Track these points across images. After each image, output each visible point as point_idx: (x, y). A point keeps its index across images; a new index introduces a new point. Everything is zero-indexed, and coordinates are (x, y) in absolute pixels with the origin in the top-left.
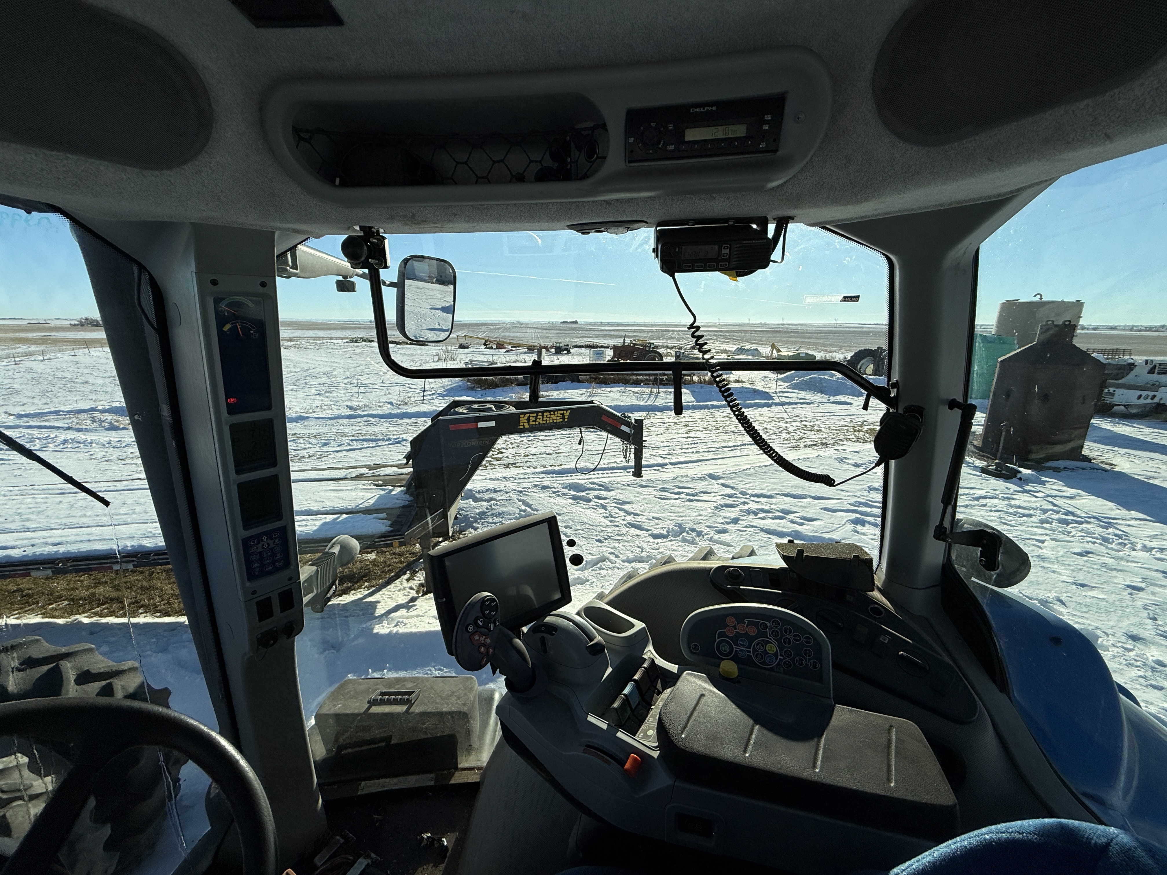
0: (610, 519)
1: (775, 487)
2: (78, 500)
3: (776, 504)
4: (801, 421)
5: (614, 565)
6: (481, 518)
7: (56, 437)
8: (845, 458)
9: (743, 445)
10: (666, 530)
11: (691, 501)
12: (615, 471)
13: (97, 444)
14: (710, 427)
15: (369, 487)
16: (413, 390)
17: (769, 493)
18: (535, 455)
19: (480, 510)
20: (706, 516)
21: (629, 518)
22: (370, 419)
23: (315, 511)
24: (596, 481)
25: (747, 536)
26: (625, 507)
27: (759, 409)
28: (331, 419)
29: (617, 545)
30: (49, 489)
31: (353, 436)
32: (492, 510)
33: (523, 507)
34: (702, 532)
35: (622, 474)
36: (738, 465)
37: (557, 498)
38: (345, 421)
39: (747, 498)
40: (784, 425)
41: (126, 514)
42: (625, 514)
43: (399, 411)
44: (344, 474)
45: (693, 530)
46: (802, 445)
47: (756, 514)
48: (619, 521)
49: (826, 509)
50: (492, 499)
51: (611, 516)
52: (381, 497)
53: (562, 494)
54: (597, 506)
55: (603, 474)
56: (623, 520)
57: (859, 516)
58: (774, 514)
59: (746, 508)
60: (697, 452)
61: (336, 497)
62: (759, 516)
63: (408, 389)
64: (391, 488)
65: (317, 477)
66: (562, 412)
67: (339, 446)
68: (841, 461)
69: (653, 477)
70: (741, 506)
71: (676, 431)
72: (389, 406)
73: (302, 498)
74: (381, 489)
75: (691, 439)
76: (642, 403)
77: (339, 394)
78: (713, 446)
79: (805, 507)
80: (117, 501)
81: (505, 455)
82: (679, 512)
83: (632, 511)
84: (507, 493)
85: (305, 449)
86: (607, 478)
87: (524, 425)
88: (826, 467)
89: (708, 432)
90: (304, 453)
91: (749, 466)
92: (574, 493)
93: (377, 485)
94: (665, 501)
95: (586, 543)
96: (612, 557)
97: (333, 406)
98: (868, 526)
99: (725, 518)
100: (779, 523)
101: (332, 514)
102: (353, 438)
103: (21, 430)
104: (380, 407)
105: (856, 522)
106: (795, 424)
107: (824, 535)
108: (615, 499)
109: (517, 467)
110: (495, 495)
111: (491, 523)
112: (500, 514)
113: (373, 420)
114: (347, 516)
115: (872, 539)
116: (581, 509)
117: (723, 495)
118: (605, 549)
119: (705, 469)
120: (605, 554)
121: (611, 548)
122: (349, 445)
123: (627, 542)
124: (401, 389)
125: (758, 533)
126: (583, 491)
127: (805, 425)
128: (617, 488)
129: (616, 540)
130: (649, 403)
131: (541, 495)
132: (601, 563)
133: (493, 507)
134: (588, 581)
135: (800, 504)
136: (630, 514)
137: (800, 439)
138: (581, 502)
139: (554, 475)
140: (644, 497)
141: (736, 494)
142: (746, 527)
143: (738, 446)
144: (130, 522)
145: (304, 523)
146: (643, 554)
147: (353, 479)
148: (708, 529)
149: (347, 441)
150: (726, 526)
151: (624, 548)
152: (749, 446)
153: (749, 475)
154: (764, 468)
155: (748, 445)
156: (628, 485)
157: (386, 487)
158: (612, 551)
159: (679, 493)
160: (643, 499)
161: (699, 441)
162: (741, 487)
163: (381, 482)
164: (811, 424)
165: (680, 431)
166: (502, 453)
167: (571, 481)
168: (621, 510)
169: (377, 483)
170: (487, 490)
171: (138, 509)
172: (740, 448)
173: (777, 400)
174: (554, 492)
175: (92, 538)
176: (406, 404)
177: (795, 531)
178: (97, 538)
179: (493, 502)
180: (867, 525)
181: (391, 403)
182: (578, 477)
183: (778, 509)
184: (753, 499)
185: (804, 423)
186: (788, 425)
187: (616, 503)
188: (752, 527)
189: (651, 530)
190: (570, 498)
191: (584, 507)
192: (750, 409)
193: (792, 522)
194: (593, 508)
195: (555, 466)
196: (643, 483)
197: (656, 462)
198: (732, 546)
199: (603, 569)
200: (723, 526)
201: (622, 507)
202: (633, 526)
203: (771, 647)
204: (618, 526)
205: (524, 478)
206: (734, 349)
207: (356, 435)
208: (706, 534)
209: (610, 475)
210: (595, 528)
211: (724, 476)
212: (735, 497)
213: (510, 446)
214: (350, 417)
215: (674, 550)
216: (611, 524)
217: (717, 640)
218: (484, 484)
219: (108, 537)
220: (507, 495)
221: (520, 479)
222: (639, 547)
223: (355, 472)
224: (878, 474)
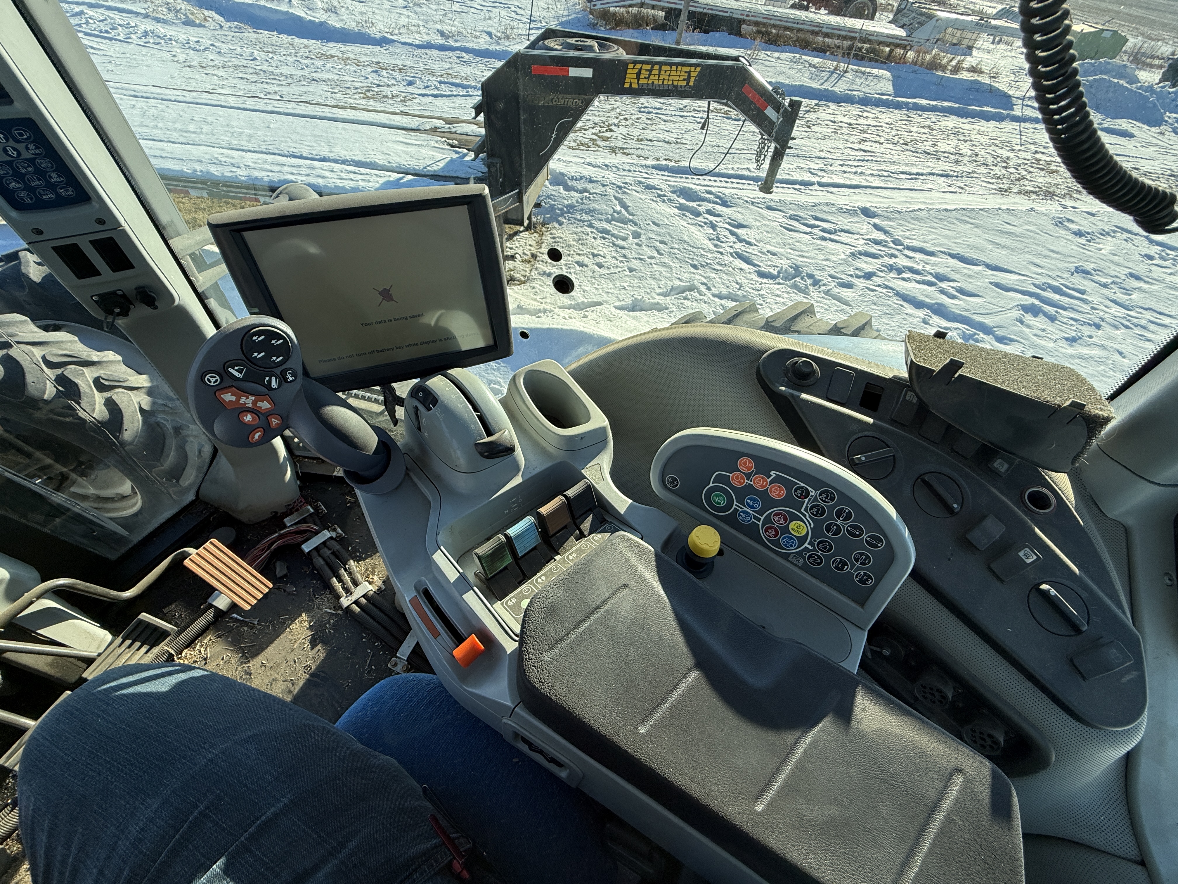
0: (716, 242)
1: (946, 241)
2: (149, 107)
3: (933, 265)
4: (1036, 152)
5: (701, 297)
6: (569, 212)
7: (136, 26)
8: (1069, 220)
9: (930, 174)
10: (777, 270)
11: (824, 239)
12: (743, 181)
13: (176, 41)
14: (896, 139)
15: (442, 146)
16: (518, 17)
17: (932, 249)
18: (650, 140)
19: (570, 202)
20: (834, 262)
21: (738, 245)
22: (464, 54)
23: (380, 166)
24: (713, 190)
25: (874, 298)
26: (739, 231)
27: (983, 122)
28: (419, 47)
29: (713, 275)
30: (122, 89)
31: (442, 76)
32: (582, 204)
33: (618, 208)
34: (820, 280)
35: (751, 187)
36: (910, 203)
37: (660, 204)
38: (435, 52)
39: (898, 250)
40: (1005, 153)
41: (195, 133)
42: (736, 240)
43: (498, 48)
44: (417, 124)
45: (810, 276)
46: (1015, 190)
47: (899, 271)
48: (726, 248)
49: (998, 285)
50: (585, 190)
51: (718, 239)
52: (452, 161)
53: (668, 200)
54: (705, 223)
55: (727, 182)
56: (731, 247)
57: (1036, 302)
58: (924, 278)
59: (891, 263)
60: (861, 173)
61: (404, 152)
62: (904, 275)
63: (513, 15)
64: (465, 151)
65: (387, 122)
66: (687, 69)
67: (425, 88)
68: (1060, 223)
69: (788, 198)
70: (886, 258)
71: (846, 138)
72: (487, 38)
73: (369, 147)
74: (454, 151)
75: (862, 153)
76: (815, 85)
77: (429, 11)
78: (887, 169)
79: (970, 277)
80: (186, 115)
81: (614, 135)
82: (802, 251)
83: (746, 237)
84: (604, 186)
85: (388, 86)
86: (728, 189)
87: (631, 83)
88: (1031, 228)
89: (890, 146)
90: (386, 91)
91: (922, 206)
92: (683, 201)
93: (452, 146)
94: (791, 233)
95: (678, 266)
96: (703, 288)
97: (421, 28)
98: (1041, 318)
99: (857, 269)
100: (924, 290)
101: (398, 173)
102: (442, 79)
103: (101, 10)
104: (476, 37)
105: (1026, 309)
106: (1023, 155)
107: (975, 317)
108: (730, 218)
109: (624, 153)
110: (589, 186)
111: (579, 220)
112: (590, 211)
113: (466, 57)
114: (413, 177)
115: (1036, 335)
116: (685, 224)
117: (869, 240)
118: (698, 277)
119: (861, 200)
120: (696, 282)
121: (705, 278)
122: (437, 88)
123: (726, 274)
124: (503, 13)
125: (890, 297)
126: (694, 201)
127: (1038, 160)
128: (737, 205)
129: (714, 269)
130: (827, 86)
131: (643, 197)
132: (687, 293)
133: (584, 201)
134: (667, 309)
135: (966, 271)
136: (741, 241)
137: (1019, 179)
138: (688, 214)
139: (666, 174)
140: (767, 223)
141: (886, 242)
142: (879, 286)
143: (922, 174)
144: (199, 143)
145: (367, 178)
146: (740, 293)
147: (426, 131)
148: (830, 279)
149: (435, 83)
150: (855, 280)
151: (719, 280)
152: (938, 177)
153: (918, 219)
154: (944, 213)
155: (938, 175)
156: (753, 203)
157: (460, 150)
158: (705, 281)
159: (812, 226)
160: (765, 225)
161: (870, 158)
162: (898, 233)
163: (456, 142)
164: (1048, 159)
165: (852, 139)
166: (611, 130)
167: (685, 185)
168: (732, 233)
169: (451, 142)
170: (581, 178)
171: (206, 128)
172: (924, 177)
173: (1017, 112)
174: (659, 196)
175: (164, 155)
176: (507, 37)
177: (941, 305)
178: (168, 155)
179: (585, 194)
180: (1041, 315)
181: (490, 34)
182: (694, 181)
183: (932, 271)
184: (906, 252)
185: (1039, 156)
186: (1011, 155)
187: (729, 224)
188: (887, 287)
189: (759, 266)
190: (676, 207)
191: (690, 221)
192: (970, 119)
193: (943, 292)
194: (700, 225)
195: (671, 161)
196: (773, 204)
197: (800, 179)
198: (849, 305)
199: (689, 299)
200: (850, 279)
201: (735, 230)
202: (740, 256)
203: (799, 527)
204: (721, 253)
205: (629, 171)
206: (995, 11)
207: (445, 76)
208: (824, 285)
209: (735, 185)
210: (694, 250)
211: (882, 214)
212: (883, 246)
213: (623, 122)
214: (442, 48)
215: (777, 296)
216: (715, 249)
217: (711, 485)
218: (580, 170)
219: (178, 156)
220: (603, 189)
221: (624, 170)
222: (737, 283)
223: (429, 124)
224: (1103, 251)
